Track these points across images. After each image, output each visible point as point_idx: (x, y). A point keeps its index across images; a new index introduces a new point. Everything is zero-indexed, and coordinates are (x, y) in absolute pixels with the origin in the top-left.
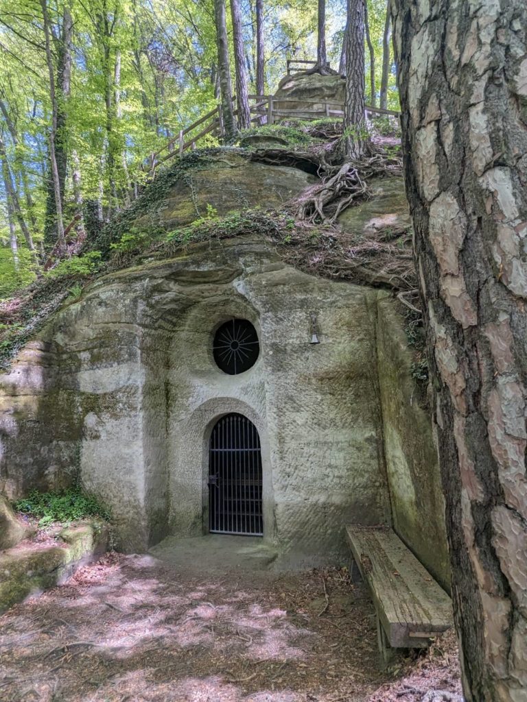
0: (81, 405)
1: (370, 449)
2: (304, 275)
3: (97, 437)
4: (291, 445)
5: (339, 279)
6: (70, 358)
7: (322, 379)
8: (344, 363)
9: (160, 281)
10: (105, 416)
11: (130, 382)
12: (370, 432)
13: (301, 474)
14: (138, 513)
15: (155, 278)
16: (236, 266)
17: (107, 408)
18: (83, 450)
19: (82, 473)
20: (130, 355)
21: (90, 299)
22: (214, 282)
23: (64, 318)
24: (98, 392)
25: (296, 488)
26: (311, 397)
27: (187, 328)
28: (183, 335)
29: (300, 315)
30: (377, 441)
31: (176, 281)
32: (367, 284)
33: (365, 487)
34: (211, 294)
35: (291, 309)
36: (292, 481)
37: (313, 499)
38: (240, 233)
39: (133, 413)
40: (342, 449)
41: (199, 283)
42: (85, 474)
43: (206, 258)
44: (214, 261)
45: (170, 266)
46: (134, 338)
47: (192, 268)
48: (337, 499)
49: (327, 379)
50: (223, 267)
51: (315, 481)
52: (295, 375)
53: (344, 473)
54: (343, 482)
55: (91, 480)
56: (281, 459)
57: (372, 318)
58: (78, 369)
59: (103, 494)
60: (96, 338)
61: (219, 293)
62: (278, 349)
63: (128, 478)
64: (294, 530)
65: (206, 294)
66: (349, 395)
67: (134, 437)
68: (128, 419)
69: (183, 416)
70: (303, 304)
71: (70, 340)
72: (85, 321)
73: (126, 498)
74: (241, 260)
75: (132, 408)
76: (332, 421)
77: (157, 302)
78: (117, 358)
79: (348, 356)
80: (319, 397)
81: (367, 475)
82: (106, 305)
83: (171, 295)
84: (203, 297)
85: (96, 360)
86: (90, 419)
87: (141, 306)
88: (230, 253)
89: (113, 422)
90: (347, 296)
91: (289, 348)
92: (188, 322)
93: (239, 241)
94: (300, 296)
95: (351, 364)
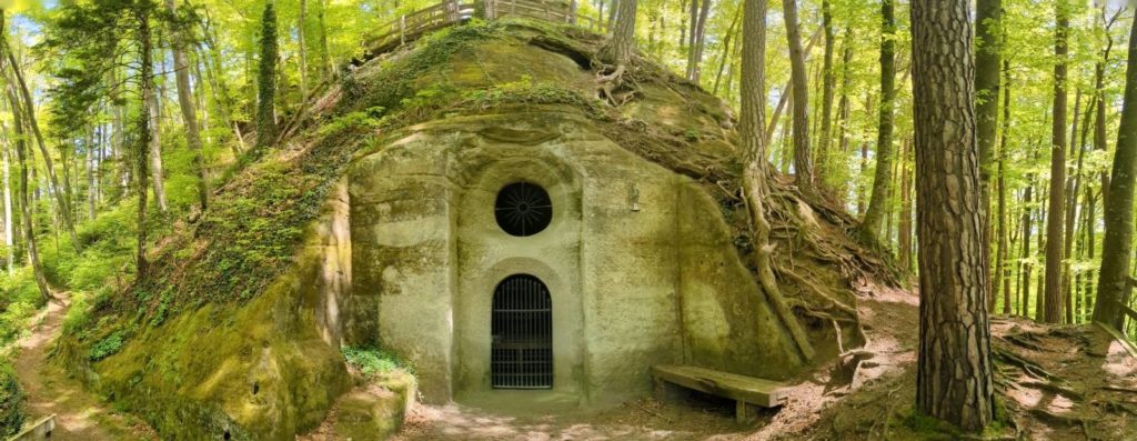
0: (379, 259)
1: (670, 304)
2: (623, 150)
3: (397, 292)
4: (609, 301)
5: (651, 159)
6: (367, 209)
7: (636, 243)
8: (654, 231)
9: (472, 135)
10: (407, 271)
11: (437, 235)
12: (671, 290)
13: (616, 326)
14: (442, 368)
15: (467, 132)
16: (554, 130)
17: (409, 262)
18: (381, 305)
19: (380, 328)
20: (437, 208)
21: (392, 150)
22: (521, 143)
23: (361, 168)
24: (399, 246)
25: (611, 339)
26: (627, 259)
27: (480, 186)
28: (475, 192)
29: (621, 184)
30: (676, 297)
31: (485, 136)
32: (671, 168)
33: (666, 335)
34: (512, 153)
35: (612, 177)
36: (607, 333)
37: (625, 347)
38: (558, 102)
39: (439, 268)
40: (650, 305)
41: (505, 142)
42: (384, 329)
43: (522, 119)
44: (529, 123)
45: (483, 122)
46: (443, 190)
47: (507, 126)
48: (645, 346)
49: (640, 243)
50: (539, 129)
51: (627, 332)
52: (614, 238)
53: (650, 324)
54: (650, 331)
55: (391, 335)
56: (598, 313)
57: (675, 196)
58: (376, 220)
59: (405, 349)
60: (398, 190)
61: (521, 154)
62: (599, 213)
63: (431, 334)
64: (607, 375)
65: (508, 154)
66: (657, 259)
67: (439, 293)
68: (433, 274)
69: (476, 275)
70: (623, 174)
71: (367, 191)
72: (386, 171)
73: (430, 354)
74: (561, 125)
75: (438, 262)
76: (643, 280)
77: (465, 156)
78: (421, 210)
79: (657, 225)
80: (634, 259)
81: (668, 325)
82: (412, 155)
83: (477, 151)
84: (502, 157)
85: (396, 212)
86: (390, 274)
87: (451, 159)
88: (550, 117)
89: (415, 276)
90: (659, 175)
91: (609, 212)
92: (483, 180)
93: (556, 108)
94: (620, 168)
95: (659, 233)
